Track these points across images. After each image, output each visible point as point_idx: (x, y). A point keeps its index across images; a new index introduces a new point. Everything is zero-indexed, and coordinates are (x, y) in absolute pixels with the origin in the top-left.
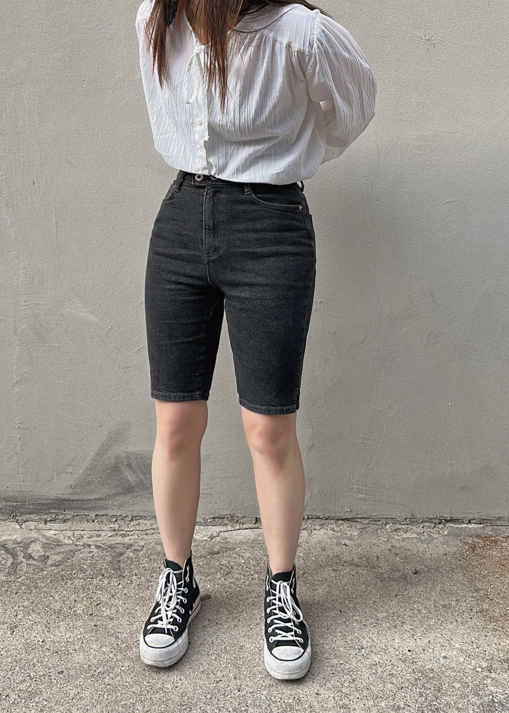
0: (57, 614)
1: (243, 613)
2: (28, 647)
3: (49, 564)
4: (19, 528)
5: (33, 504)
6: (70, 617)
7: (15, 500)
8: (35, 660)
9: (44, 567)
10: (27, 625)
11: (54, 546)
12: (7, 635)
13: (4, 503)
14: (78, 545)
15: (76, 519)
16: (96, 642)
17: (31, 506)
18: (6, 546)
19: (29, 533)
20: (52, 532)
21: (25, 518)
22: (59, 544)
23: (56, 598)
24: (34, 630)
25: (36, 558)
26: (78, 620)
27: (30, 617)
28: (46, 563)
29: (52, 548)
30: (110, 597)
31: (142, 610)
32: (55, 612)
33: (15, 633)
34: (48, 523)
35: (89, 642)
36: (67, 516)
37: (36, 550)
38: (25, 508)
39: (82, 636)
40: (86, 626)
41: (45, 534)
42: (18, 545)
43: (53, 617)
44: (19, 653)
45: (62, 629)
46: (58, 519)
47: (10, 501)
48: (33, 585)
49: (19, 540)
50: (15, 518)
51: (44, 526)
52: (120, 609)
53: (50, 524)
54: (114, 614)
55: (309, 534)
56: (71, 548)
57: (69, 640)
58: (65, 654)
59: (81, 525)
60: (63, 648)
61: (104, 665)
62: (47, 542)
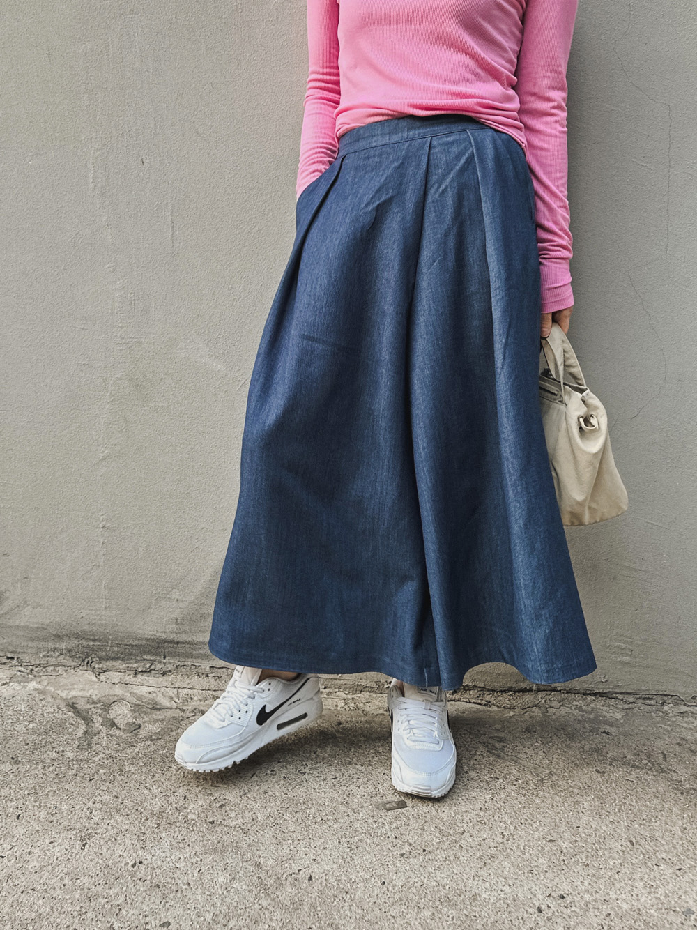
0: (155, 818)
1: (464, 835)
2: (108, 873)
3: (141, 736)
4: (96, 680)
5: (119, 645)
6: (178, 824)
7: (91, 638)
8: (121, 899)
9: (133, 740)
10: (107, 834)
11: (149, 710)
12: (73, 850)
13: (76, 642)
14: (185, 710)
15: (181, 672)
16: (222, 871)
17: (115, 649)
18: (75, 705)
19: (111, 688)
20: (146, 689)
21: (105, 666)
22: (156, 707)
23: (154, 791)
24: (120, 844)
25: (122, 727)
26: (191, 831)
27: (113, 821)
28: (136, 734)
29: (146, 713)
30: (241, 794)
31: (294, 819)
32: (153, 815)
33: (87, 846)
34: (139, 676)
35: (211, 871)
36: (168, 666)
37: (122, 714)
38: (106, 650)
39: (199, 859)
40: (205, 842)
41: (135, 691)
42: (93, 706)
43: (149, 823)
44: (93, 884)
45: (166, 844)
46: (154, 670)
47: (84, 638)
48: (117, 768)
49: (95, 698)
50: (91, 666)
51: (134, 679)
52: (259, 815)
53: (142, 677)
54: (249, 825)
55: (543, 713)
56: (173, 715)
57: (178, 866)
58: (172, 892)
59: (189, 681)
60: (168, 880)
61: (240, 916)
62: (138, 702)
